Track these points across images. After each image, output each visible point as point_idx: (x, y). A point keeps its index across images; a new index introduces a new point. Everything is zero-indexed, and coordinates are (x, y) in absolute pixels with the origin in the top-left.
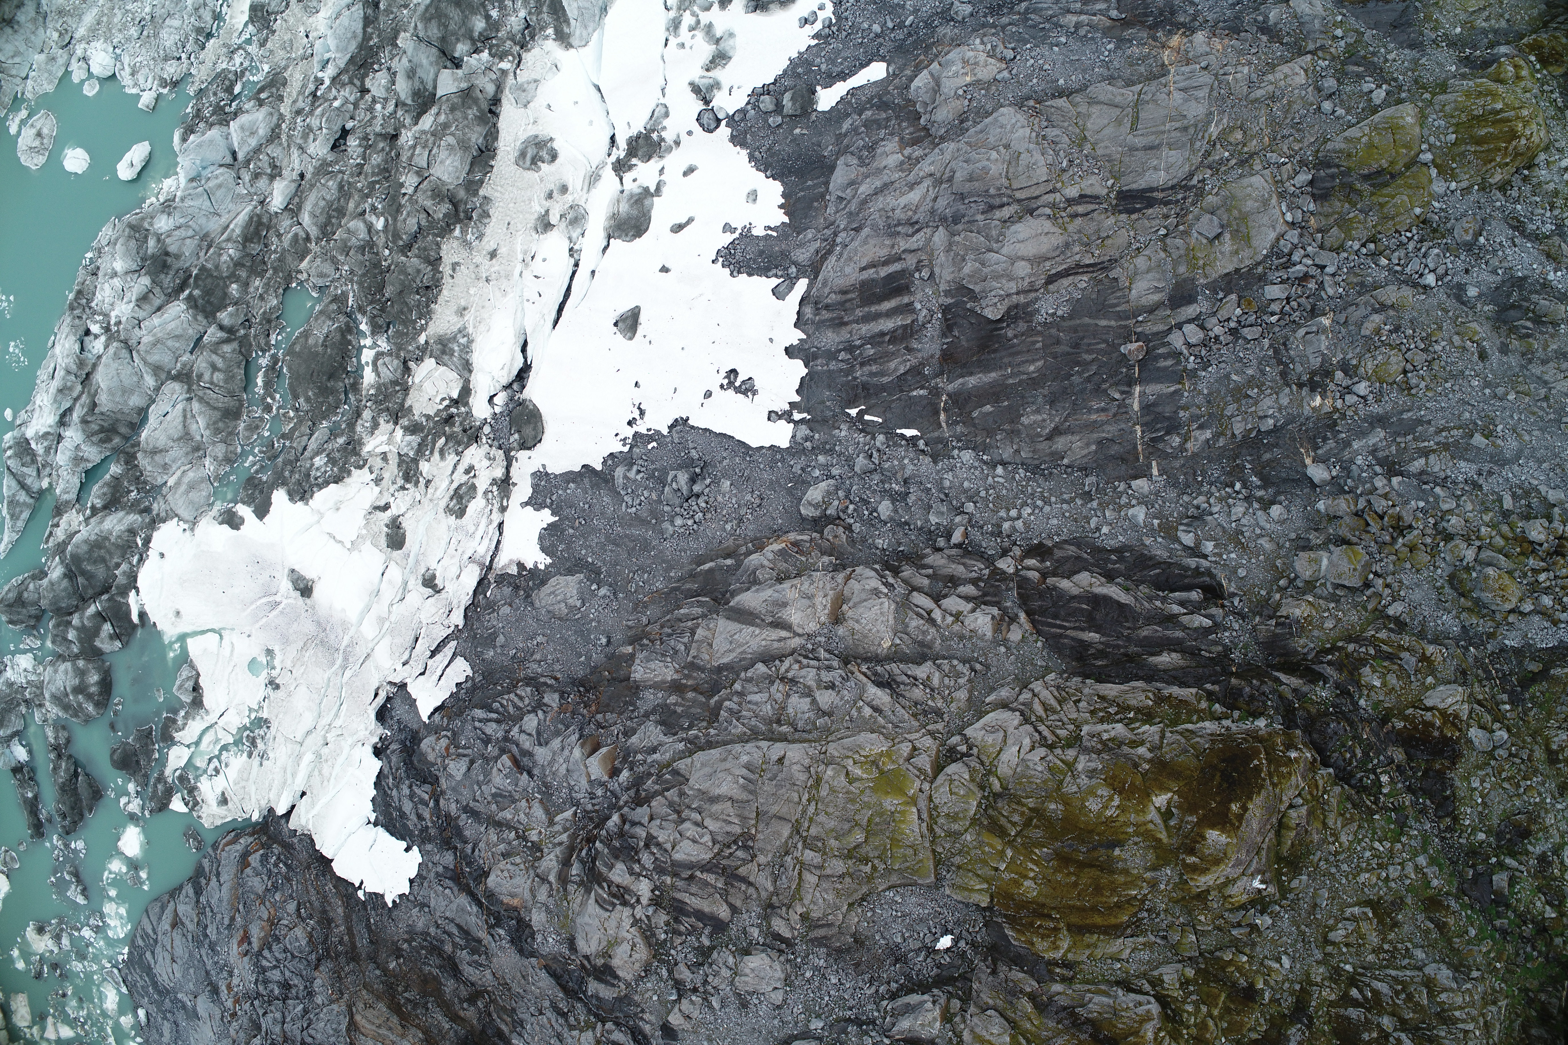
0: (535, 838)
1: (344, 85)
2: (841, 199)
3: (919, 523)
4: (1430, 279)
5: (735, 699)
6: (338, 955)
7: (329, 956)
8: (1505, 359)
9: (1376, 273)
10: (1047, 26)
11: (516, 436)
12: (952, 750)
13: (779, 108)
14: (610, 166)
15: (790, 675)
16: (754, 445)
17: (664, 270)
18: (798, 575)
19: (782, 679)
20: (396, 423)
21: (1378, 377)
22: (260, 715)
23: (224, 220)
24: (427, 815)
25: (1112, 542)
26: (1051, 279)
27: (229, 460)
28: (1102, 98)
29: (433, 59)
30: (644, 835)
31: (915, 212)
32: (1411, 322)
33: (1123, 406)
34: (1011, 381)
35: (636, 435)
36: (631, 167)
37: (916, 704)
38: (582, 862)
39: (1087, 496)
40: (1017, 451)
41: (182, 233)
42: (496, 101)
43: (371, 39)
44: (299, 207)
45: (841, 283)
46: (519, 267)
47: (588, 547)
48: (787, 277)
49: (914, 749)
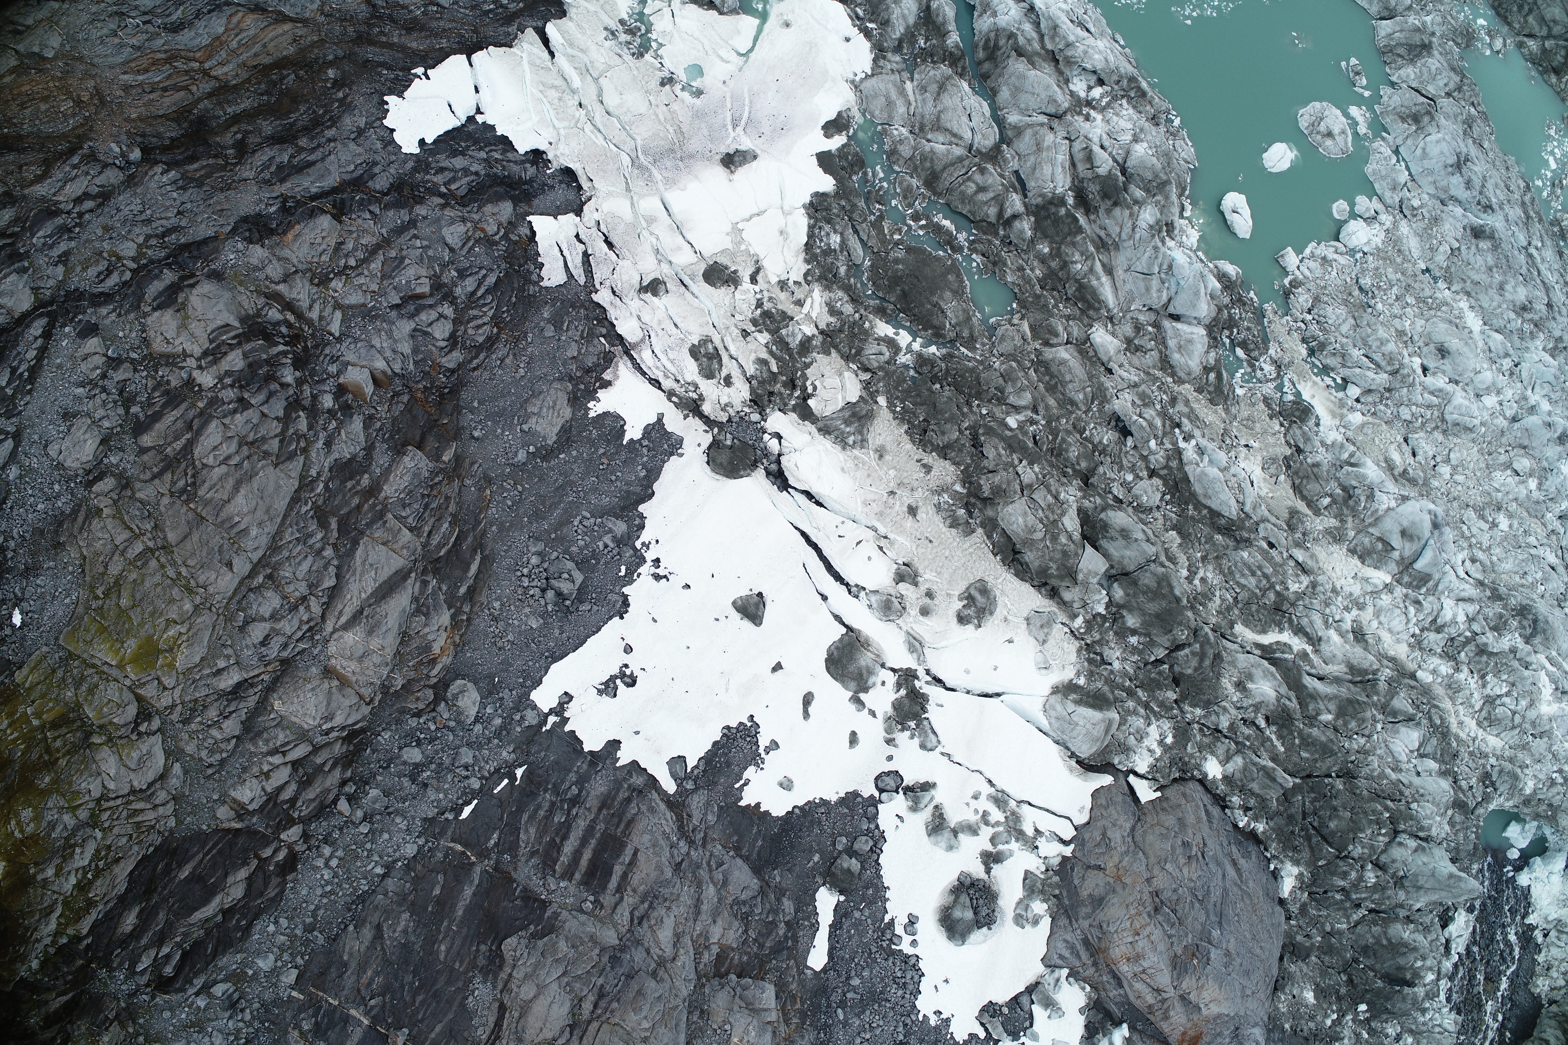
0: (333, 284)
1: (1168, 458)
2: (720, 864)
3: (379, 778)
5: (318, 545)
6: (370, 26)
7: (373, 16)
11: (729, 443)
12: (149, 718)
13: (851, 853)
14: (913, 665)
15: (302, 609)
16: (554, 667)
17: (778, 667)
18: (398, 652)
19: (304, 599)
20: (822, 332)
22: (651, 52)
23: (1119, 273)
24: (439, 179)
25: (258, 927)
26: (502, 1010)
27: (893, 153)
29: (1126, 561)
30: (253, 402)
31: (650, 927)
33: (363, 1002)
34: (445, 924)
35: (644, 560)
36: (899, 686)
37: (205, 707)
38: (278, 323)
39: (308, 929)
40: (386, 894)
41: (1127, 229)
42: (1054, 594)
43: (1195, 509)
44: (1080, 352)
45: (640, 825)
46: (882, 530)
47: (576, 458)
48: (687, 777)
49: (165, 688)
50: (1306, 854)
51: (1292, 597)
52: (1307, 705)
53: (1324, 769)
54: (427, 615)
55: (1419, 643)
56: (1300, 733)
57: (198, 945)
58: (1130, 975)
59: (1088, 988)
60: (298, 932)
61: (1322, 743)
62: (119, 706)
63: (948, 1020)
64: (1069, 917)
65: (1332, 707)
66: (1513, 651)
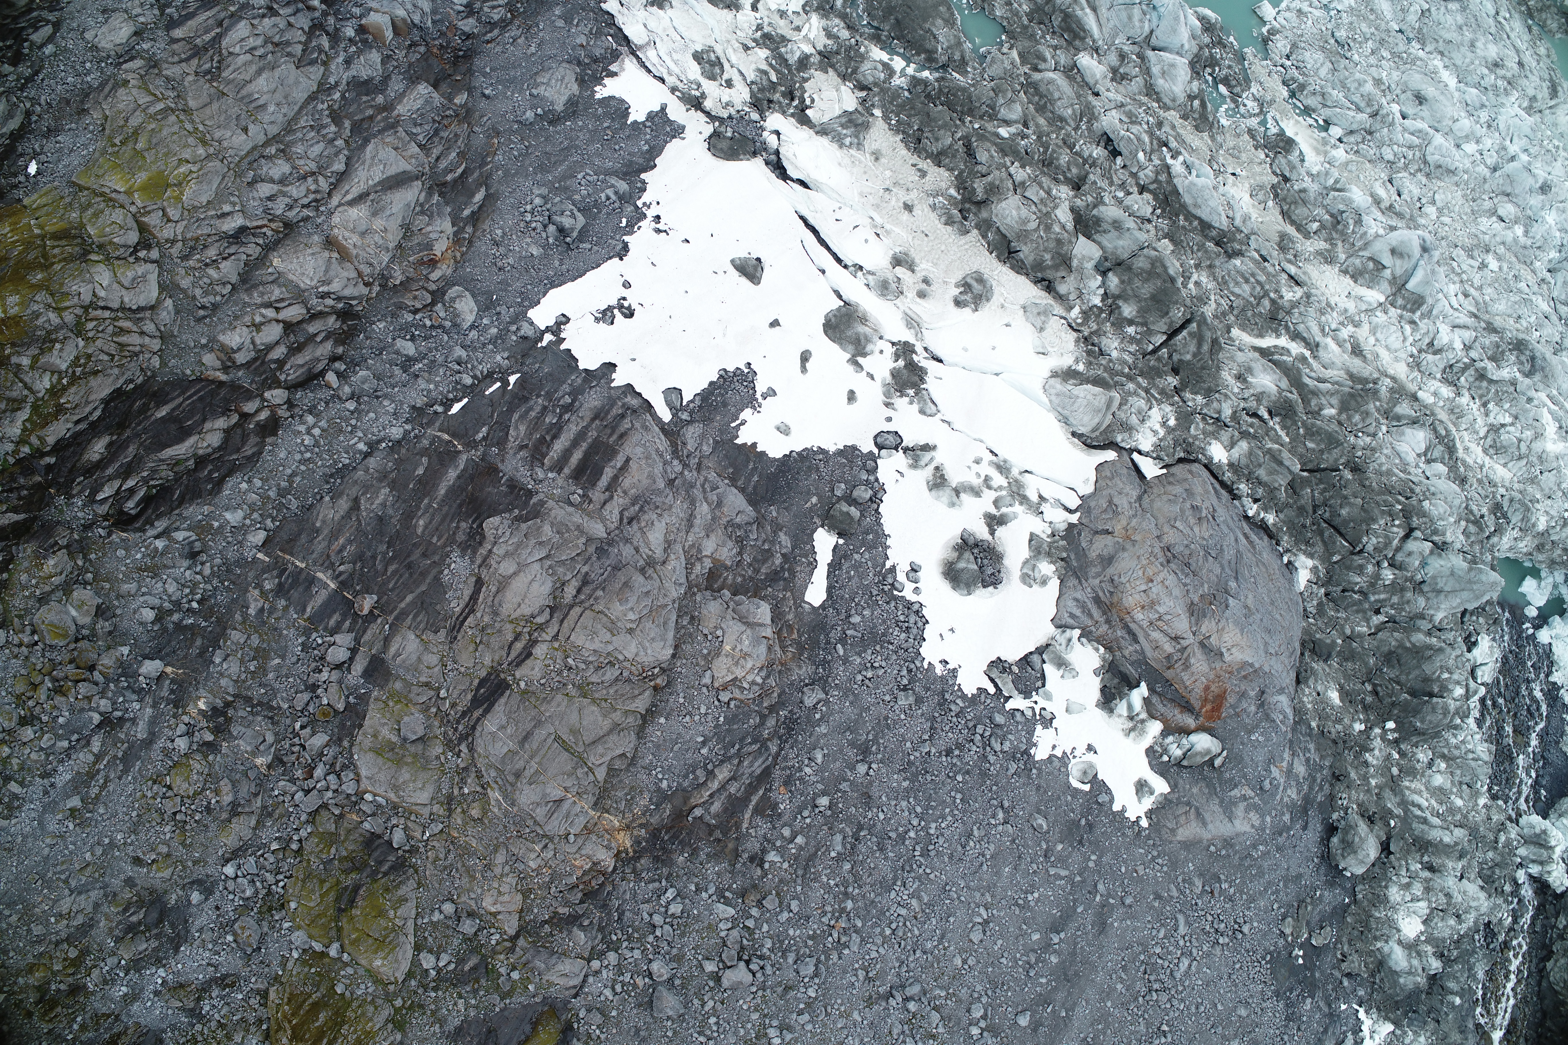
1: (1157, 173)
2: (714, 488)
3: (370, 362)
4: (229, 870)
5: (332, 136)
8: (122, 876)
9: (270, 833)
10: (732, 751)
11: (729, 134)
12: (148, 247)
13: (853, 502)
14: (912, 340)
15: (310, 181)
16: (553, 293)
17: (775, 324)
18: (399, 246)
19: (313, 174)
20: (820, 53)
21: (179, 764)
23: (1103, 11)
25: (230, 484)
26: (479, 583)
28: (614, 737)
29: (1120, 251)
30: (281, 12)
31: (640, 529)
32: (206, 826)
33: (332, 566)
34: (426, 501)
35: (645, 216)
36: (897, 357)
37: (205, 247)
39: (282, 493)
40: (367, 470)
42: (1049, 288)
43: (1186, 219)
44: (1068, 77)
45: (635, 438)
46: (878, 220)
47: (581, 129)
48: (682, 408)
49: (169, 220)
50: (1319, 548)
51: (1287, 304)
52: (1309, 402)
53: (1331, 460)
54: (431, 217)
55: (1418, 365)
56: (1303, 423)
57: (164, 491)
58: (1145, 624)
59: (1102, 650)
60: (272, 494)
61: (1326, 431)
62: (121, 227)
63: (955, 671)
64: (1078, 577)
65: (1335, 401)
66: (1514, 383)
